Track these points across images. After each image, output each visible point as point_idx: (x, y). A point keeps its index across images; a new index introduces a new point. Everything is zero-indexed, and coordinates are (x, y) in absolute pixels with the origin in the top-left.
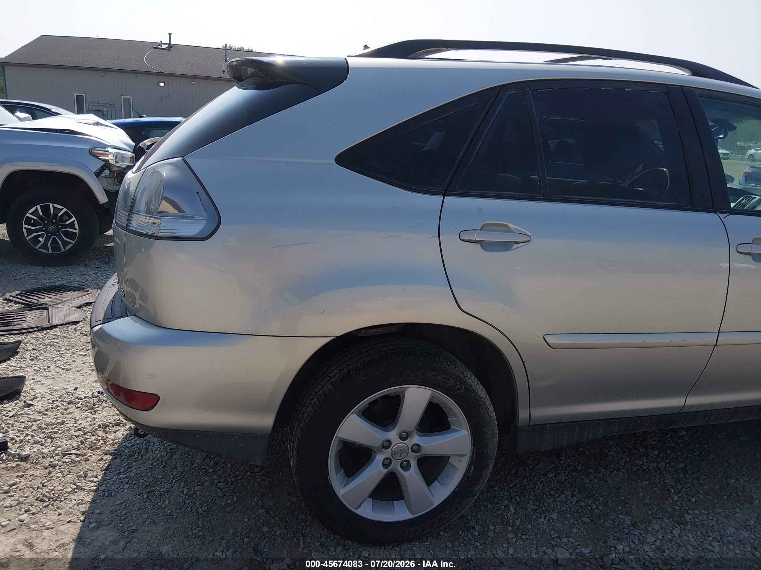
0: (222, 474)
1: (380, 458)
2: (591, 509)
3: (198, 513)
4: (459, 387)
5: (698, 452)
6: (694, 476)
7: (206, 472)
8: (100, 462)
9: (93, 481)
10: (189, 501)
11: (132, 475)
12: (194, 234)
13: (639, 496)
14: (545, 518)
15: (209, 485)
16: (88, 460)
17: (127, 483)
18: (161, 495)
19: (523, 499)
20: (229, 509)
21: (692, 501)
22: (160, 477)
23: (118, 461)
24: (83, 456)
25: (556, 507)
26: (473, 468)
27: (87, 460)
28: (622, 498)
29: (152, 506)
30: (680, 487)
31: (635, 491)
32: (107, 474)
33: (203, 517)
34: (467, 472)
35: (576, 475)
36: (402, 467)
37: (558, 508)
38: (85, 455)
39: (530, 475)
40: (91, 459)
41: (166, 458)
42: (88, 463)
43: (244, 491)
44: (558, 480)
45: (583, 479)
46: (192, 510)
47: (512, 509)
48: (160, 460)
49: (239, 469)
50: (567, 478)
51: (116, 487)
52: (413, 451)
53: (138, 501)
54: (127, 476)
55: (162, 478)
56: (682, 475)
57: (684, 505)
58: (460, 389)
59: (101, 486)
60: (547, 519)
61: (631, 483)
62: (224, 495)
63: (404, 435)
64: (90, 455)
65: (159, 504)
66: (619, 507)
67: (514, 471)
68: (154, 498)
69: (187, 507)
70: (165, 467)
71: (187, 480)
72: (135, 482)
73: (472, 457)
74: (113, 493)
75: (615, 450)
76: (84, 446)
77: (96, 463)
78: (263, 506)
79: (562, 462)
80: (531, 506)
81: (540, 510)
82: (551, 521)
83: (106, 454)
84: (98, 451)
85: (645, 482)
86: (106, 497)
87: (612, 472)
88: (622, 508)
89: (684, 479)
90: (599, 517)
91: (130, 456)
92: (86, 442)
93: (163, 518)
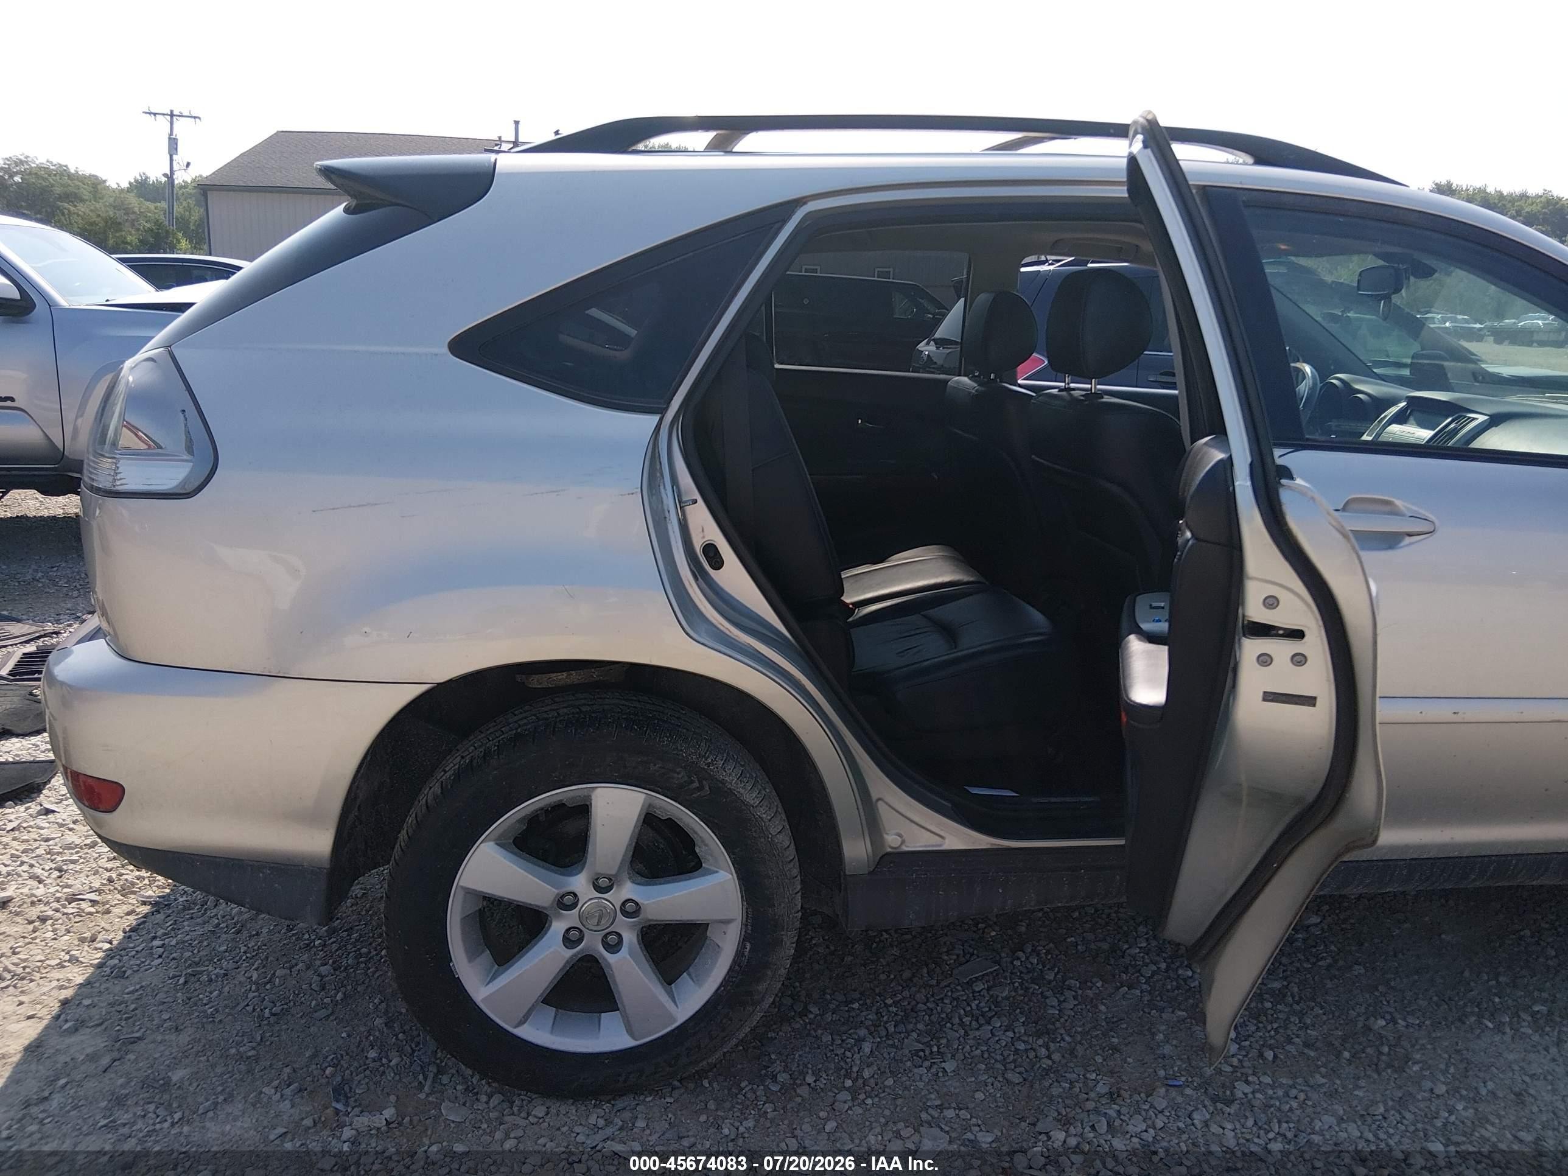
0: (337, 950)
1: (558, 927)
2: (1036, 1057)
3: (261, 1017)
4: (697, 784)
5: (1329, 961)
6: (1296, 1007)
7: (308, 945)
8: (128, 917)
9: (101, 949)
10: (256, 994)
11: (174, 942)
13: (1153, 1039)
14: (929, 1069)
15: (304, 968)
16: (110, 913)
17: (160, 956)
18: (211, 980)
19: (901, 1028)
20: (322, 1013)
21: (1266, 1059)
22: (224, 948)
23: (160, 917)
24: (104, 904)
25: (962, 1049)
26: (749, 946)
27: (108, 912)
28: (1115, 1040)
29: (185, 998)
30: (1253, 1028)
31: (1149, 1030)
32: (133, 938)
33: (268, 1024)
35: (1035, 989)
36: (605, 945)
37: (965, 1050)
38: (107, 902)
39: (938, 983)
40: (115, 910)
41: (246, 916)
42: (106, 916)
43: (363, 983)
44: (992, 996)
45: (1047, 998)
46: (254, 1010)
47: (867, 1048)
48: (236, 919)
49: (370, 944)
50: (1013, 994)
51: (138, 962)
52: (626, 913)
53: (165, 989)
54: (164, 944)
55: (226, 951)
56: (1268, 1005)
57: (1246, 1064)
58: (702, 787)
59: (112, 958)
60: (933, 1070)
61: (1149, 1013)
62: (323, 989)
63: (604, 882)
64: (116, 905)
65: (201, 996)
66: (1097, 1058)
67: (907, 974)
68: (197, 986)
69: (248, 1005)
70: (238, 932)
71: (267, 958)
72: (174, 955)
73: (745, 926)
74: (129, 972)
75: (1144, 945)
76: (112, 888)
77: (121, 917)
78: (386, 1012)
79: (1017, 963)
80: (912, 1043)
81: (927, 1053)
82: (940, 1074)
83: (144, 903)
84: (133, 896)
85: (1180, 1013)
86: (112, 978)
87: (1118, 988)
88: (1104, 1060)
89: (1270, 1012)
90: (1047, 1072)
91: (185, 909)
92: (120, 879)
93: (196, 1020)
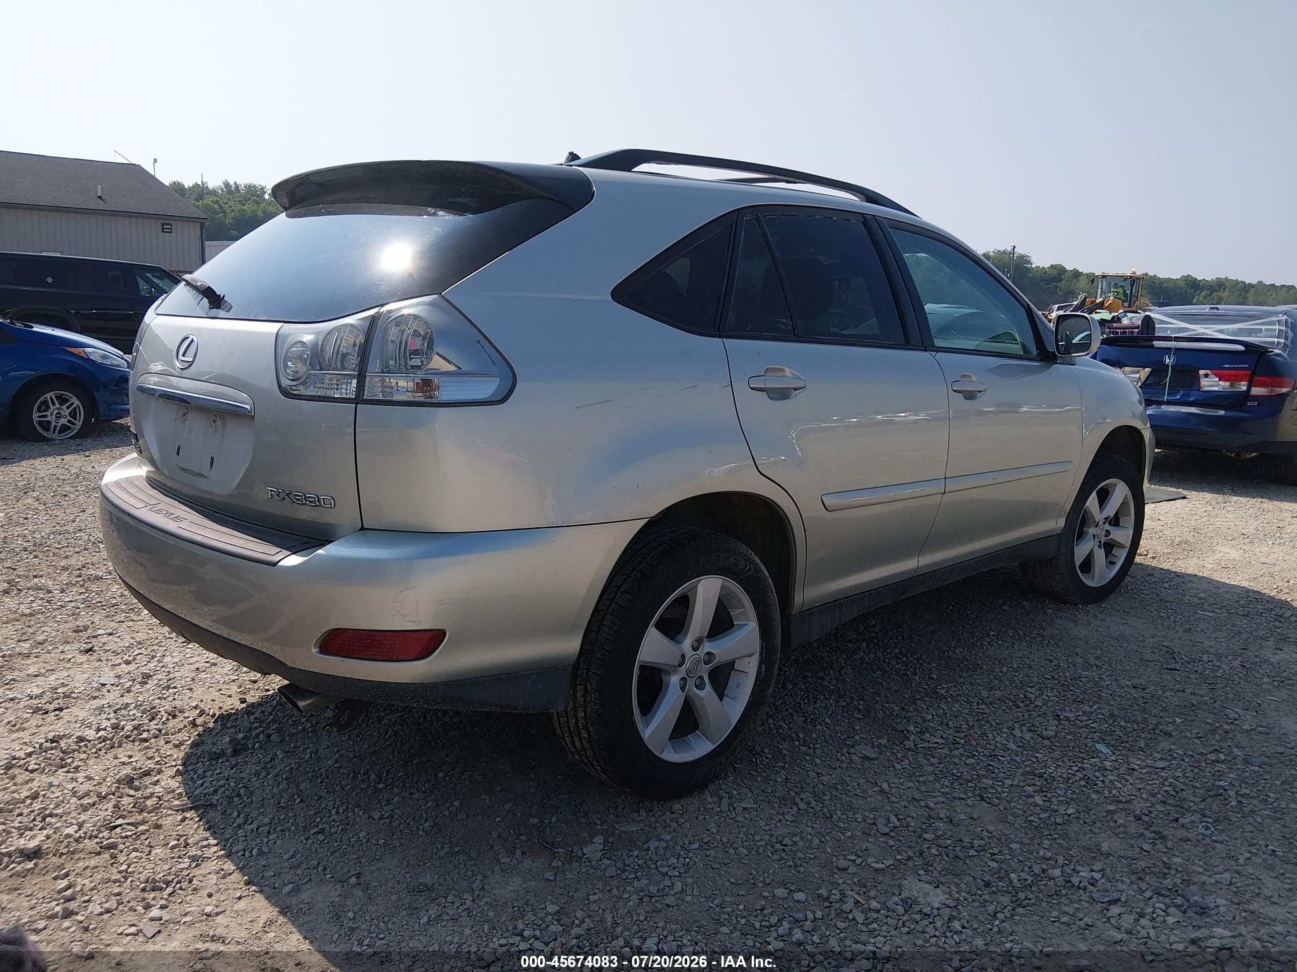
1: (675, 679)
3: (425, 831)
4: (748, 568)
8: (187, 823)
12: (489, 395)
22: (311, 812)
23: (214, 813)
24: (143, 823)
26: (764, 666)
34: (759, 673)
36: (697, 687)
38: (145, 821)
52: (705, 662)
55: (316, 813)
58: (750, 569)
63: (696, 644)
64: (158, 819)
69: (401, 830)
72: (279, 828)
73: (761, 654)
77: (180, 825)
84: (163, 810)
